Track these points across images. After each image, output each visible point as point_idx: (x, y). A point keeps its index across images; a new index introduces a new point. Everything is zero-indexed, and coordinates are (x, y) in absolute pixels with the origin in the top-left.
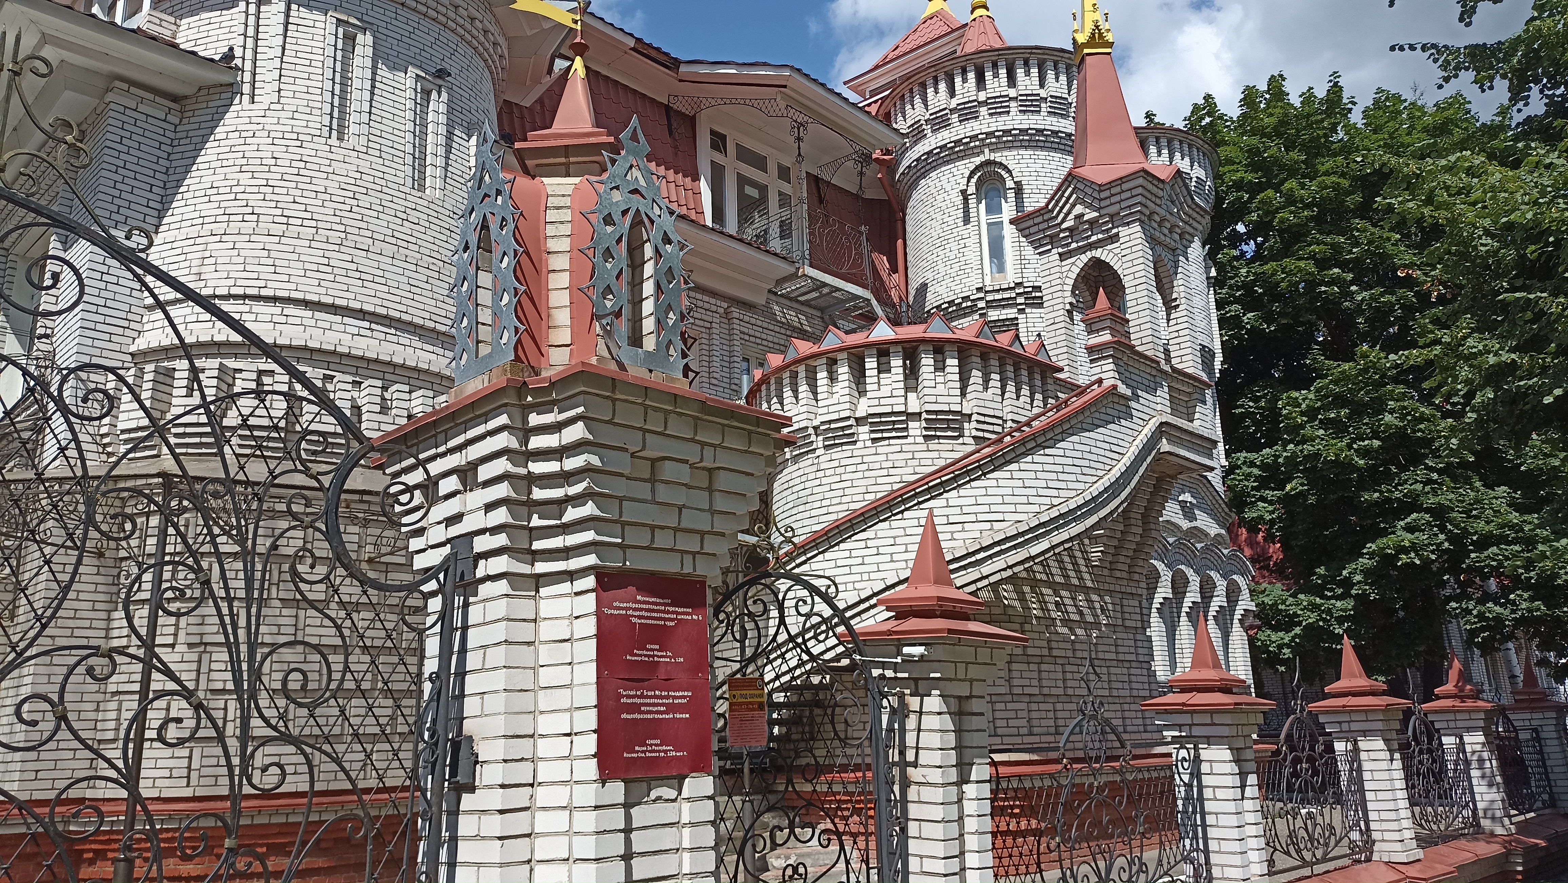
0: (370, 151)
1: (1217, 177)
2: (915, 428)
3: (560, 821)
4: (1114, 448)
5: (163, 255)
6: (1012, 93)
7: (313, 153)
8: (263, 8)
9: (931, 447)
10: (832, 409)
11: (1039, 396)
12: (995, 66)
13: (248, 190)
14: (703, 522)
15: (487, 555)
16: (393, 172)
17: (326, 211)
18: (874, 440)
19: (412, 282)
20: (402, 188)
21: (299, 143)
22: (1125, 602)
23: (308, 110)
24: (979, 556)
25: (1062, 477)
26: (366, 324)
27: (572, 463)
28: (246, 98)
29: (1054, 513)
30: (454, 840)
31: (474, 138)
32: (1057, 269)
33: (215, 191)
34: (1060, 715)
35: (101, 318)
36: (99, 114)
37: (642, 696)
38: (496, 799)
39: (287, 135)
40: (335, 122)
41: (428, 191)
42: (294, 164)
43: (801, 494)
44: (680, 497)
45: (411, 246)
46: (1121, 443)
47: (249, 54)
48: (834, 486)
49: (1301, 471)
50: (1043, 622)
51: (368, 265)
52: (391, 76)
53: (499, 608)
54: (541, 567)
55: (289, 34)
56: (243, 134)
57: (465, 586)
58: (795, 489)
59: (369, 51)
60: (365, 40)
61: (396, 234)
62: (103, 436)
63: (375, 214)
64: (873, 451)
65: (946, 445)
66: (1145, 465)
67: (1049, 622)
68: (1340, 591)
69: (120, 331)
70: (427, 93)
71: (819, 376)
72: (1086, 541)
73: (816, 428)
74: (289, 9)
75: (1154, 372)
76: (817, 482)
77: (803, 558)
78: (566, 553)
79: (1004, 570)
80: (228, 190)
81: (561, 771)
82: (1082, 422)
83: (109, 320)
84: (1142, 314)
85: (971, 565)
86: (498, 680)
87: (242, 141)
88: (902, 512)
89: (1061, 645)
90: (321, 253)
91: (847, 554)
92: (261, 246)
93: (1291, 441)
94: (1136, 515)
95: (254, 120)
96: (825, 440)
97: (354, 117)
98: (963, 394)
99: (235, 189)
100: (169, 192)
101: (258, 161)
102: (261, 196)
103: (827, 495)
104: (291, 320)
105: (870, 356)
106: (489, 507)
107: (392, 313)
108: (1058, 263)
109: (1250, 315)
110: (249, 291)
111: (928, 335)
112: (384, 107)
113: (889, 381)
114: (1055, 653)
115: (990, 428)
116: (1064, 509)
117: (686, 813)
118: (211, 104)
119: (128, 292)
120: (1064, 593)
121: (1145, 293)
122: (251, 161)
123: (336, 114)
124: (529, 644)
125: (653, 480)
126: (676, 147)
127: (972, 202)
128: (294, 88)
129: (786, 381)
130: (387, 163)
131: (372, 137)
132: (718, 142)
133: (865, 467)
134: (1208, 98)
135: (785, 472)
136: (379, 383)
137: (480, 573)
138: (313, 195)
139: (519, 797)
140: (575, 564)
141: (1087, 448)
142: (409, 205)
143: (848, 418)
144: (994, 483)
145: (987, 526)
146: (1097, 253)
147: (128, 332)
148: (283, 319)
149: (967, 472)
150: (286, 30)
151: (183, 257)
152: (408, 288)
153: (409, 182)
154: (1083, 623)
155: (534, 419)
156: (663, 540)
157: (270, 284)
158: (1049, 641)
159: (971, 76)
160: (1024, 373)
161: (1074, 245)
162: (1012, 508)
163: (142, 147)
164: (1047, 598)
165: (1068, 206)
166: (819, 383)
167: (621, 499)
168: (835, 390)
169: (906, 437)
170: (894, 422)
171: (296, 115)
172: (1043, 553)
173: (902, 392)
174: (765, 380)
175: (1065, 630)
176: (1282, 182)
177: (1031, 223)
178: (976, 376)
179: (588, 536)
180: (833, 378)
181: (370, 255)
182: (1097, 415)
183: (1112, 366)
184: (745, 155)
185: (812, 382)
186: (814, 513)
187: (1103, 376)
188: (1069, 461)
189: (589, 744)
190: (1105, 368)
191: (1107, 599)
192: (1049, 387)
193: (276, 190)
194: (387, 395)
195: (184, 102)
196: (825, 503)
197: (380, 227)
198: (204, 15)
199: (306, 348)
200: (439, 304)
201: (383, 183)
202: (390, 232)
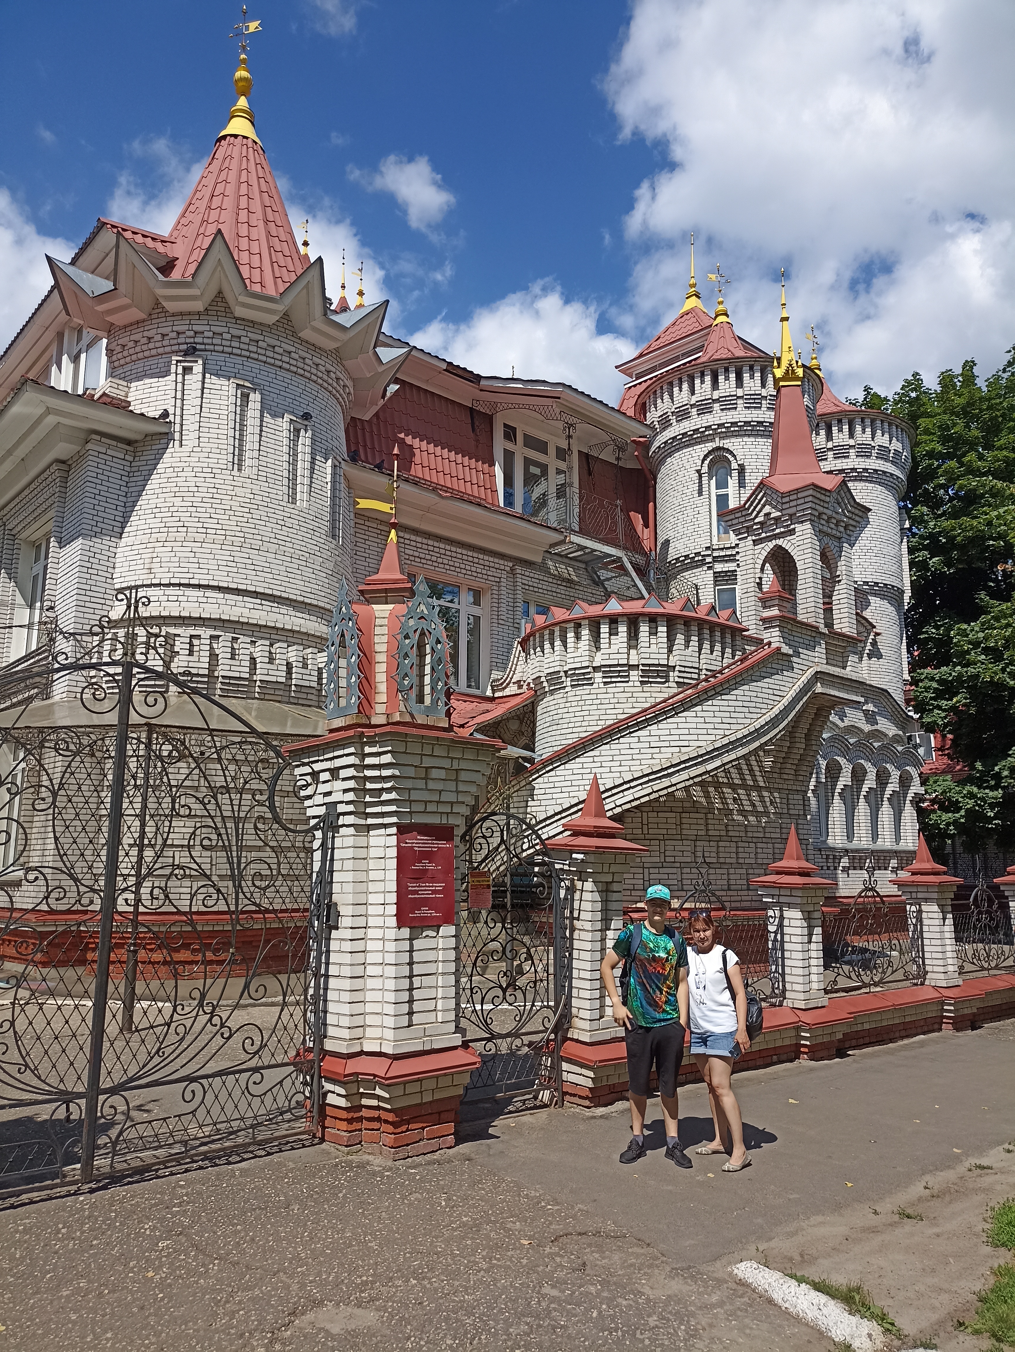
0: (260, 478)
1: (915, 445)
2: (635, 675)
3: (378, 945)
4: (776, 692)
5: (126, 554)
6: (740, 392)
7: (222, 482)
8: (186, 377)
9: (645, 689)
10: (576, 660)
11: (728, 650)
12: (727, 370)
13: (180, 509)
14: (452, 797)
15: (344, 814)
16: (275, 492)
17: (231, 523)
18: (605, 683)
19: (288, 570)
20: (281, 503)
21: (212, 475)
22: (791, 797)
23: (218, 451)
24: (670, 771)
25: (733, 715)
26: (258, 601)
27: (386, 773)
28: (177, 443)
29: (726, 741)
30: (328, 952)
31: (330, 461)
32: (751, 552)
33: (158, 510)
34: (731, 877)
35: (88, 599)
36: (80, 456)
37: (419, 886)
38: (348, 934)
39: (205, 470)
40: (236, 458)
41: (298, 503)
42: (210, 490)
43: (555, 717)
44: (440, 786)
45: (288, 544)
46: (782, 688)
47: (178, 412)
48: (577, 714)
49: (965, 688)
50: (722, 812)
51: (259, 560)
52: (273, 421)
53: (350, 841)
54: (370, 821)
55: (205, 396)
56: (176, 470)
57: (333, 827)
58: (551, 713)
59: (258, 406)
60: (255, 397)
61: (278, 536)
62: (92, 677)
63: (264, 523)
64: (604, 690)
65: (656, 688)
66: (801, 703)
67: (729, 812)
68: (993, 783)
69: (100, 606)
70: (297, 431)
71: (569, 635)
72: (761, 753)
73: (566, 672)
74: (204, 377)
75: (814, 634)
76: (566, 710)
77: (551, 767)
78: (383, 815)
79: (688, 780)
80: (167, 509)
81: (379, 921)
82: (751, 675)
83: (93, 600)
84: (808, 590)
85: (664, 776)
86: (349, 876)
87: (175, 475)
88: (618, 738)
89: (736, 828)
90: (229, 553)
91: (580, 765)
92: (190, 549)
93: (959, 664)
94: (800, 734)
95: (183, 459)
96: (572, 681)
97: (248, 454)
98: (670, 651)
99: (172, 509)
100: (128, 509)
101: (186, 489)
102: (189, 514)
103: (572, 720)
104: (210, 600)
105: (604, 624)
106: (345, 791)
108: (752, 547)
109: (935, 560)
110: (183, 581)
111: (647, 610)
112: (269, 445)
113: (616, 642)
114: (731, 834)
115: (689, 675)
116: (733, 738)
117: (441, 943)
118: (154, 447)
119: (104, 579)
120: (740, 791)
121: (811, 575)
122: (181, 489)
123: (236, 453)
124: (364, 859)
125: (426, 778)
126: (477, 441)
127: (705, 479)
128: (209, 435)
129: (546, 637)
130: (271, 485)
131: (260, 468)
132: (510, 434)
133: (598, 701)
134: (916, 374)
135: (545, 700)
136: (268, 643)
137: (340, 823)
138: (223, 512)
139: (359, 933)
140: (387, 820)
141: (755, 694)
142: (286, 514)
143: (587, 667)
144: (683, 720)
145: (677, 749)
146: (780, 542)
147: (105, 607)
148: (205, 600)
149: (665, 712)
150: (203, 393)
151: (139, 557)
152: (286, 574)
153: (286, 497)
154: (755, 812)
155: (367, 750)
156: (431, 808)
157: (196, 576)
158: (727, 825)
159: (708, 379)
160: (718, 634)
161: (764, 535)
162: (695, 737)
163: (111, 479)
164: (727, 795)
165: (760, 506)
166: (568, 640)
167: (410, 790)
168: (579, 646)
169: (627, 682)
170: (620, 671)
171: (211, 455)
172: (716, 769)
173: (626, 650)
174: (532, 634)
175: (740, 818)
176: (964, 455)
177: (733, 517)
178: (680, 639)
179: (393, 808)
180: (578, 637)
181: (260, 552)
182: (764, 669)
183: (778, 633)
184: (531, 442)
185: (563, 639)
186: (563, 731)
187: (772, 640)
188: (740, 704)
189: (393, 910)
190: (773, 634)
191: (776, 795)
192: (738, 643)
193: (199, 510)
194: (273, 651)
195: (136, 445)
196: (571, 725)
197: (267, 532)
198: (147, 381)
199: (220, 620)
200: (307, 584)
201: (269, 500)
202: (273, 535)
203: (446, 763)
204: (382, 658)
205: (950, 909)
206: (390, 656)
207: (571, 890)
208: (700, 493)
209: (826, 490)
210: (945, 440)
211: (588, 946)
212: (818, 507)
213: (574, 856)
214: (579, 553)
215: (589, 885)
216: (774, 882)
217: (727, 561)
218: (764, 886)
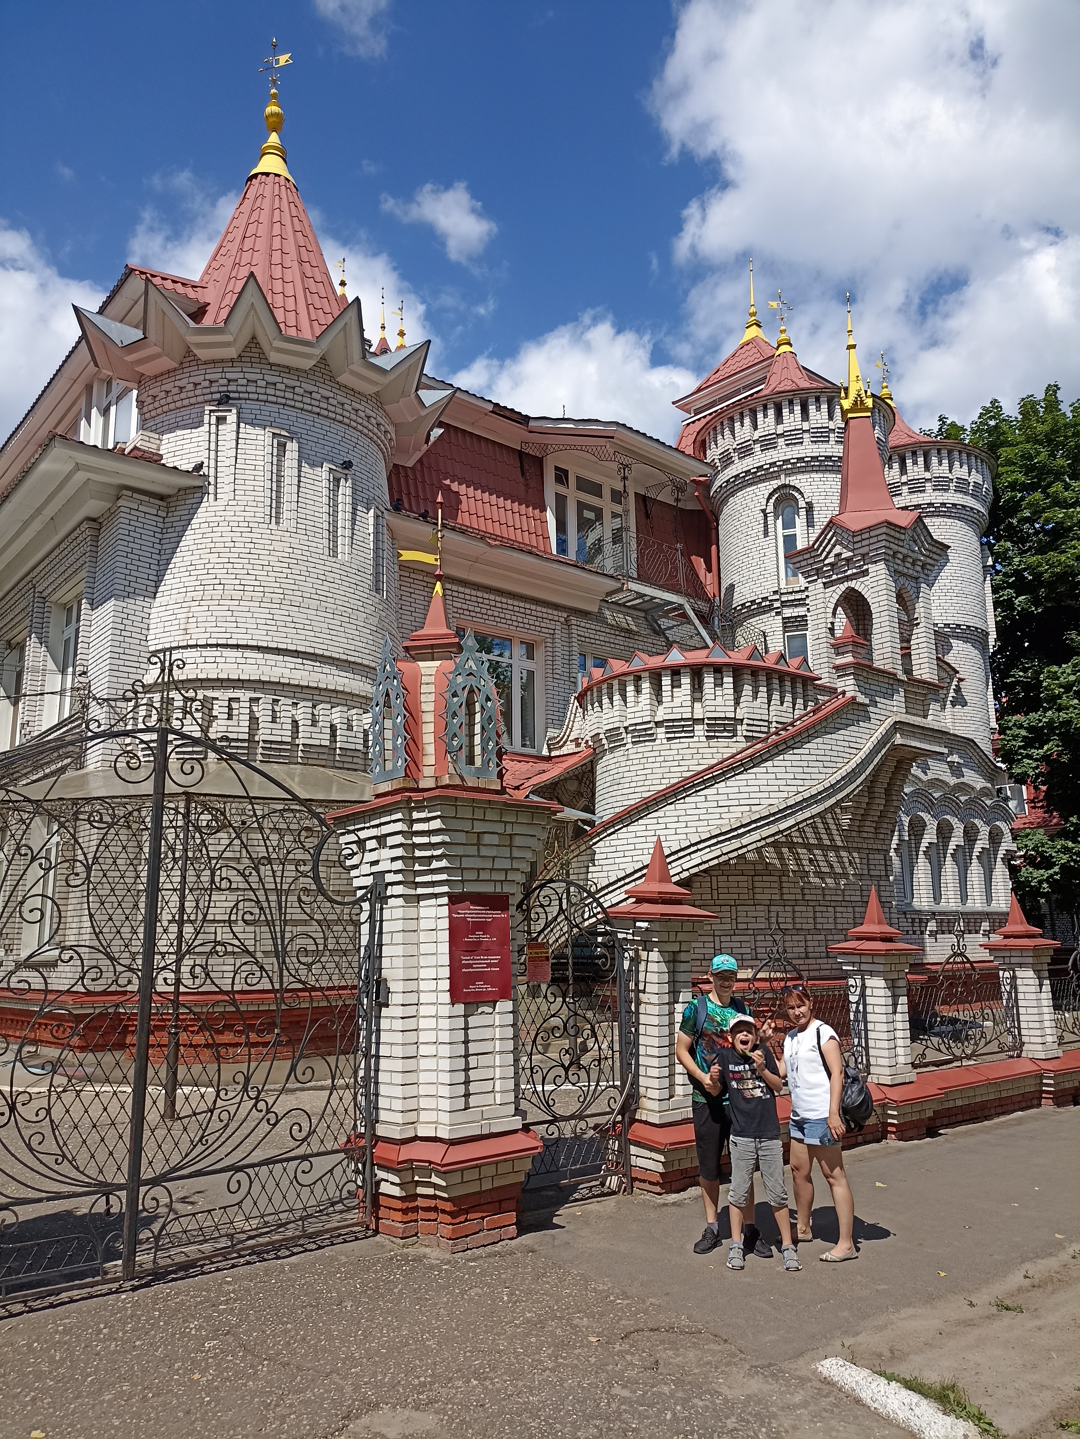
0: (299, 531)
1: (996, 477)
2: (700, 730)
3: (431, 1023)
4: (852, 745)
5: (160, 615)
6: (806, 426)
7: (259, 536)
8: (220, 427)
9: (711, 744)
10: (637, 715)
11: (800, 701)
12: (791, 403)
13: (216, 566)
14: (506, 864)
15: (393, 884)
16: (315, 545)
17: (270, 579)
18: (669, 739)
19: (330, 627)
20: (322, 557)
21: (249, 530)
22: (871, 856)
23: (255, 504)
24: (740, 831)
25: (807, 770)
26: (300, 661)
27: (435, 839)
28: (212, 497)
29: (799, 798)
30: (378, 1030)
31: (372, 511)
32: (822, 595)
33: (193, 567)
34: (809, 944)
35: (121, 662)
36: (111, 513)
37: (473, 959)
38: (399, 1011)
39: (241, 524)
40: (274, 510)
41: (339, 556)
42: (247, 545)
43: (616, 777)
44: (493, 852)
45: (329, 600)
46: (859, 740)
47: (212, 464)
48: (639, 773)
49: (1057, 735)
50: (797, 874)
51: (300, 617)
52: (311, 471)
53: (399, 913)
54: (420, 891)
55: (240, 446)
56: (211, 524)
57: (381, 899)
58: (611, 772)
59: (296, 455)
60: (292, 447)
61: (319, 592)
62: (127, 745)
63: (303, 578)
64: (668, 747)
65: (723, 742)
66: (880, 756)
67: (804, 874)
69: (134, 670)
70: (337, 481)
71: (628, 689)
72: (838, 811)
73: (626, 728)
74: (238, 427)
75: (891, 682)
76: (627, 768)
77: (612, 830)
78: (433, 884)
79: (759, 841)
80: (202, 567)
81: (431, 998)
82: (825, 727)
83: (127, 663)
84: (884, 635)
85: (733, 837)
86: (399, 950)
87: (210, 530)
88: (684, 798)
89: (813, 891)
90: (268, 610)
91: (644, 828)
92: (227, 608)
93: (1050, 709)
94: (880, 789)
95: (218, 514)
96: (633, 737)
97: (286, 506)
98: (737, 702)
99: (207, 566)
100: (162, 568)
101: (222, 545)
102: (225, 571)
103: (634, 779)
104: (249, 661)
105: (666, 675)
107: (318, 651)
108: (822, 590)
109: (1021, 598)
110: (220, 642)
111: (711, 660)
112: (308, 496)
113: (679, 694)
114: (807, 897)
115: (758, 729)
116: (807, 795)
117: (498, 1020)
118: (188, 502)
119: (138, 642)
120: (816, 852)
121: (887, 618)
122: (217, 545)
123: (274, 506)
124: (414, 931)
125: (478, 844)
126: (527, 485)
127: (771, 519)
128: (245, 488)
129: (605, 691)
130: (311, 539)
131: (299, 520)
132: (562, 476)
133: (662, 758)
134: (994, 402)
135: (604, 758)
136: (310, 704)
137: (389, 893)
138: (261, 567)
139: (411, 1011)
140: (438, 890)
141: (829, 747)
142: (327, 568)
143: (649, 722)
144: (753, 776)
145: (747, 808)
146: (852, 584)
147: (139, 671)
148: (243, 661)
149: (733, 768)
150: (237, 444)
151: (174, 617)
152: (328, 631)
153: (327, 550)
154: (833, 874)
155: (416, 815)
156: (484, 876)
157: (234, 636)
158: (803, 889)
159: (771, 412)
160: (788, 684)
161: (834, 577)
162: (766, 795)
163: (143, 537)
164: (802, 856)
165: (829, 546)
166: (628, 694)
167: (461, 857)
168: (640, 699)
169: (692, 737)
170: (683, 726)
171: (247, 508)
172: (790, 828)
173: (689, 704)
174: (589, 688)
175: (817, 880)
177: (801, 558)
178: (747, 690)
179: (444, 877)
180: (638, 691)
181: (301, 610)
182: (839, 720)
183: (852, 682)
184: (585, 486)
185: (622, 692)
186: (625, 792)
187: (846, 689)
188: (814, 758)
189: (446, 985)
190: (848, 683)
191: (855, 855)
192: (810, 693)
193: (236, 566)
194: (316, 713)
195: (169, 500)
196: (633, 784)
197: (307, 588)
198: (179, 432)
199: (260, 681)
200: (350, 641)
201: (308, 554)
202: (314, 591)
203: (499, 828)
204: (429, 717)
205: (1046, 974)
206: (438, 716)
207: (636, 961)
208: (766, 534)
209: (901, 527)
210: (1028, 470)
211: (655, 1021)
212: (892, 546)
213: (638, 924)
214: (638, 601)
215: (655, 955)
216: (854, 949)
217: (796, 606)
218: (844, 953)
